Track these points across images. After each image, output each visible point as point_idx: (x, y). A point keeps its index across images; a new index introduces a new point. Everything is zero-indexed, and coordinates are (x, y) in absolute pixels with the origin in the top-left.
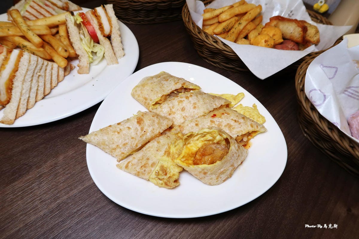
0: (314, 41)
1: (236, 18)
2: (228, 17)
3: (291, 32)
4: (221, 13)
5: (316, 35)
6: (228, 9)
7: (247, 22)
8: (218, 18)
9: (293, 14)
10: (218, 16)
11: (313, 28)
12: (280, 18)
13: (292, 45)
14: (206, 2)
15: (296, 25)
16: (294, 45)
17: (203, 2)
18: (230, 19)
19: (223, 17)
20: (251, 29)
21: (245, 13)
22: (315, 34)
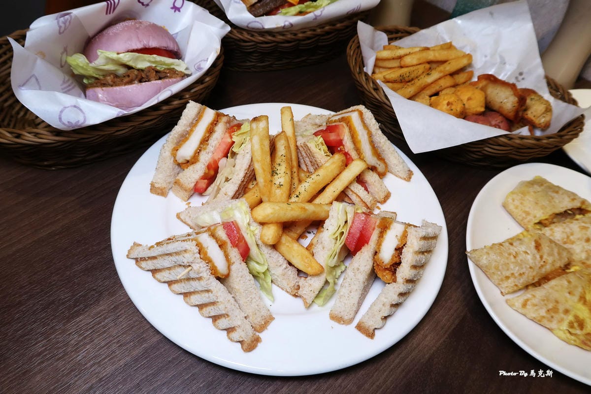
0: (540, 124)
1: (428, 66)
2: (415, 62)
3: (501, 101)
4: (406, 55)
5: (544, 115)
6: (420, 50)
7: (441, 75)
8: (401, 61)
9: (523, 79)
10: (400, 58)
11: (542, 103)
12: (492, 79)
13: (498, 121)
14: (391, 36)
15: (512, 93)
16: (502, 122)
17: (387, 35)
18: (417, 65)
19: (408, 60)
20: (446, 86)
21: (443, 62)
22: (543, 113)
